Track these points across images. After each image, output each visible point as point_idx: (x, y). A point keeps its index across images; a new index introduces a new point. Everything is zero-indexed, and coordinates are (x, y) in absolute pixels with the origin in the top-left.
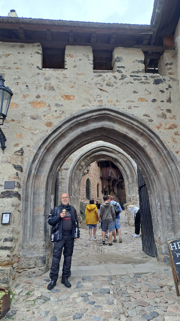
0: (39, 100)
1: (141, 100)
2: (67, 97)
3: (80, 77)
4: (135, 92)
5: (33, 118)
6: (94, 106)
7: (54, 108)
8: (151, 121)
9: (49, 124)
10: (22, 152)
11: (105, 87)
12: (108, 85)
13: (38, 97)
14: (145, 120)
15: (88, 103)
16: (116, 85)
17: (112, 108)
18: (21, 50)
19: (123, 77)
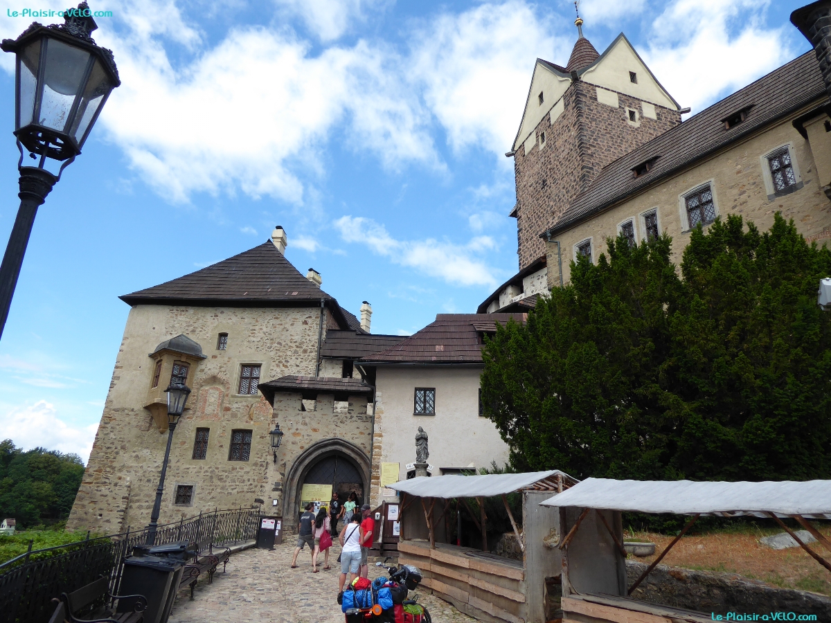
0: (297, 432)
1: (361, 433)
2: (315, 430)
3: (324, 416)
4: (358, 428)
5: (293, 443)
6: (330, 436)
7: (306, 437)
8: (365, 448)
9: (302, 447)
10: (285, 464)
11: (339, 424)
12: (341, 422)
13: (297, 429)
14: (362, 447)
15: (327, 434)
16: (346, 423)
17: (342, 438)
18: (289, 398)
19: (351, 417)
